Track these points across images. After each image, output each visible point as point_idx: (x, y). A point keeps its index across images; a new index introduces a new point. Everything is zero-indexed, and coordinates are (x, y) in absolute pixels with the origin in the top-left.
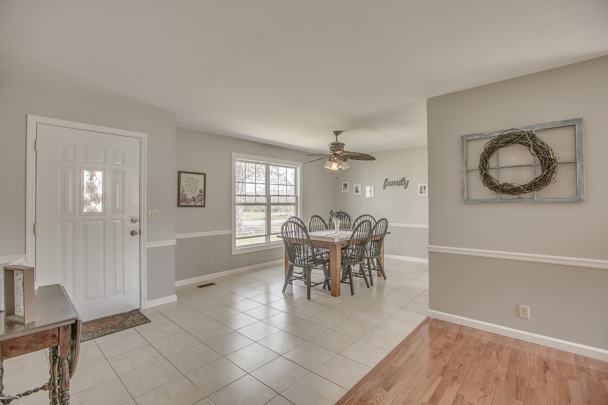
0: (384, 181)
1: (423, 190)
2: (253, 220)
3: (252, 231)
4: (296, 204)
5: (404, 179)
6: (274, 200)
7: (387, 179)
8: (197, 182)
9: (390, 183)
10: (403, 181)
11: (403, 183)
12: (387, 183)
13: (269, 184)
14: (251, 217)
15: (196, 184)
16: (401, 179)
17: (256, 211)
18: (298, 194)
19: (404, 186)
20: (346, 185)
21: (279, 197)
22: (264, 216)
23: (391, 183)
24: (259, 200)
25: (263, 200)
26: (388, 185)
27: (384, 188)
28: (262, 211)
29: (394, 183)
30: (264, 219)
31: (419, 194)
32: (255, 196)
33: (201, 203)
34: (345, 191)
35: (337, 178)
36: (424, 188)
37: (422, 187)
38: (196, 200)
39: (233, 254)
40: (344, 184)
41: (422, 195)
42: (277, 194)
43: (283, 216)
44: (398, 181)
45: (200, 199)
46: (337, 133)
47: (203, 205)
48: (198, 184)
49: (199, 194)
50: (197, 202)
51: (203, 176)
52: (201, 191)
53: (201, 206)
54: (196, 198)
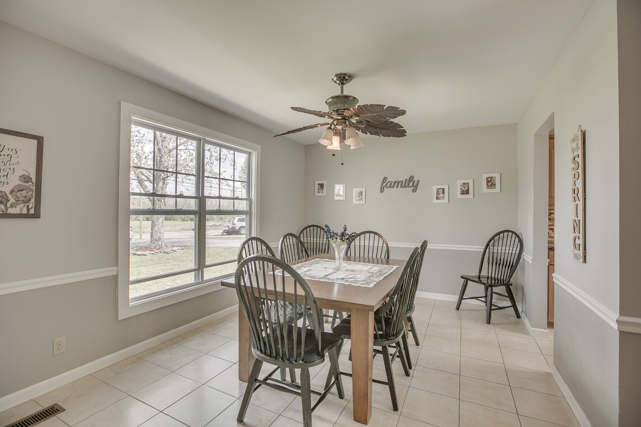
0: (382, 180)
1: (441, 195)
2: (179, 230)
3: (177, 248)
4: (248, 213)
5: (412, 178)
6: (211, 205)
7: (387, 178)
8: (12, 154)
9: (391, 184)
10: (410, 181)
11: (411, 184)
12: (386, 184)
13: (203, 176)
14: (178, 228)
15: (7, 158)
16: (408, 178)
17: (184, 220)
18: (253, 196)
19: (412, 188)
20: (321, 186)
21: (221, 200)
22: (194, 227)
23: (393, 184)
24: (182, 204)
25: (192, 205)
26: (388, 186)
27: (382, 190)
28: (191, 220)
29: (396, 183)
30: (193, 230)
31: (435, 201)
32: (176, 197)
33: (25, 208)
34: (320, 194)
35: (342, 164)
36: (442, 192)
37: (439, 190)
38: (8, 201)
39: (120, 318)
40: (319, 184)
41: (438, 201)
42: (217, 195)
43: (217, 226)
44: (402, 182)
45: (21, 198)
46: (343, 79)
47: (32, 211)
48: (13, 161)
49: (19, 185)
50: (12, 206)
51: (35, 142)
52: (26, 179)
53: (28, 216)
54: (10, 196)
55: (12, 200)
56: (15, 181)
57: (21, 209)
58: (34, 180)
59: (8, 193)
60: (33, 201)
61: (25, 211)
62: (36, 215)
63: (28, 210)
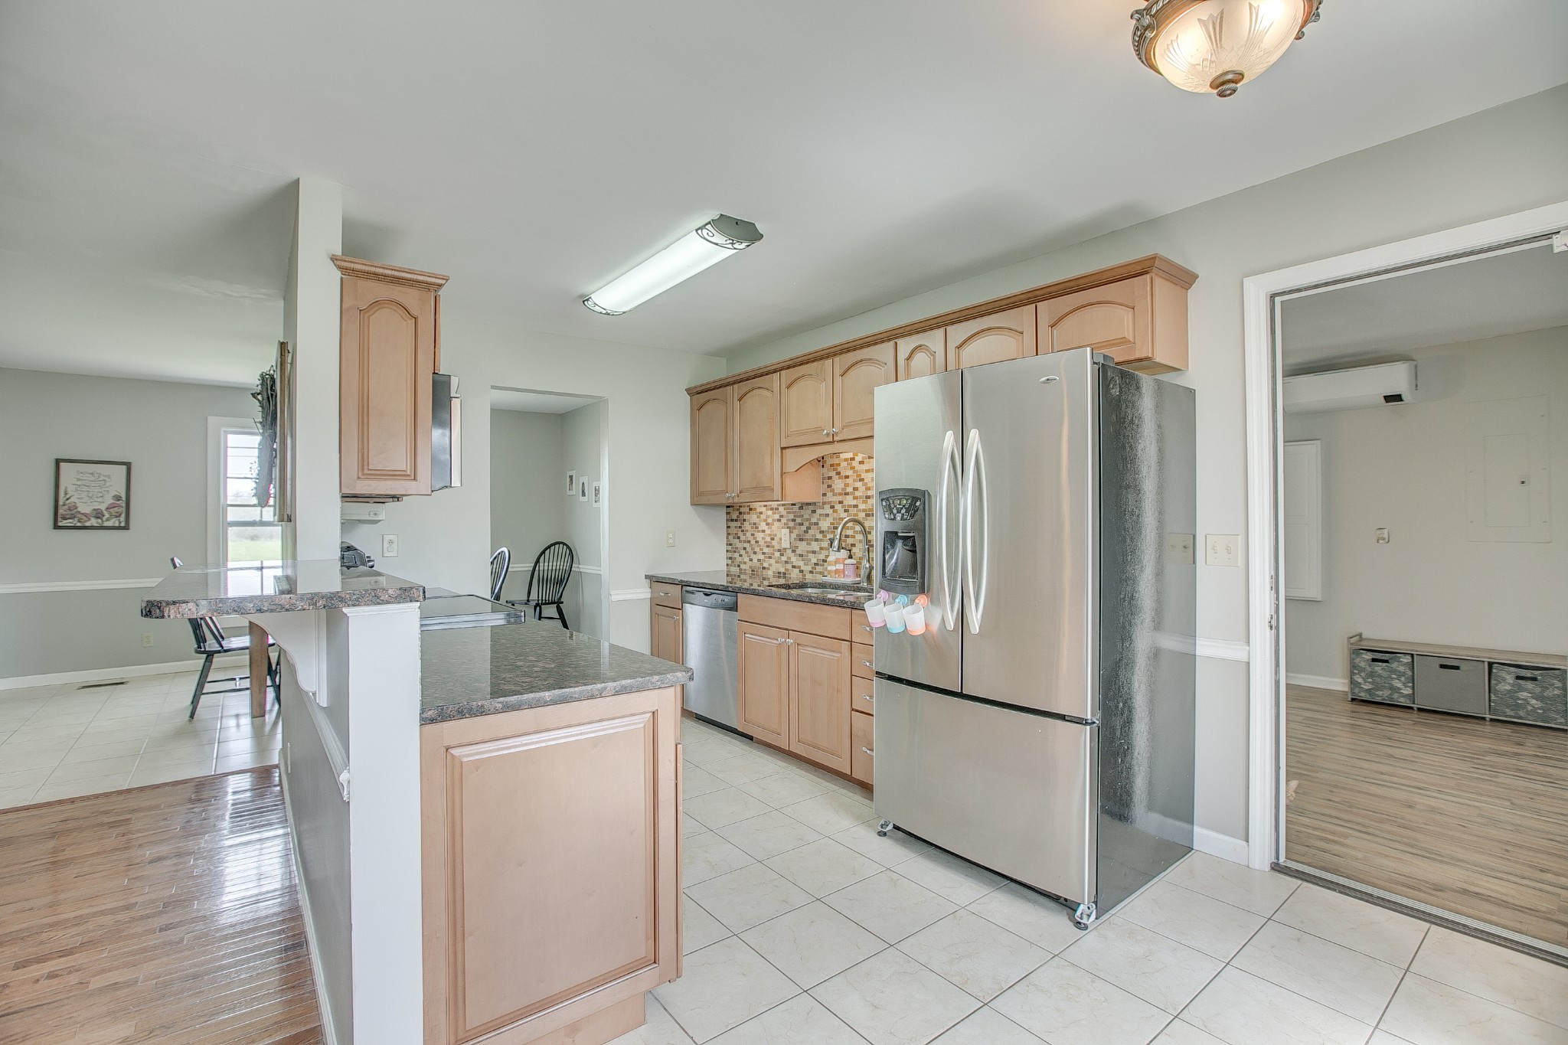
8: (107, 479)
15: (102, 483)
33: (117, 522)
38: (103, 516)
45: (114, 514)
47: (123, 524)
48: (108, 484)
49: (113, 503)
50: (107, 520)
51: (124, 467)
52: (118, 498)
53: (119, 528)
54: (105, 512)
55: (107, 515)
56: (109, 501)
57: (114, 523)
58: (124, 498)
59: (103, 509)
60: (123, 515)
61: (117, 524)
62: (126, 528)
63: (120, 523)
